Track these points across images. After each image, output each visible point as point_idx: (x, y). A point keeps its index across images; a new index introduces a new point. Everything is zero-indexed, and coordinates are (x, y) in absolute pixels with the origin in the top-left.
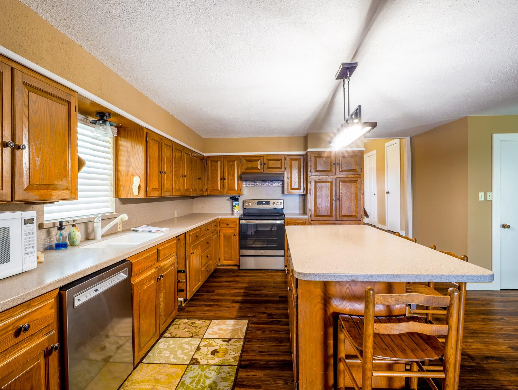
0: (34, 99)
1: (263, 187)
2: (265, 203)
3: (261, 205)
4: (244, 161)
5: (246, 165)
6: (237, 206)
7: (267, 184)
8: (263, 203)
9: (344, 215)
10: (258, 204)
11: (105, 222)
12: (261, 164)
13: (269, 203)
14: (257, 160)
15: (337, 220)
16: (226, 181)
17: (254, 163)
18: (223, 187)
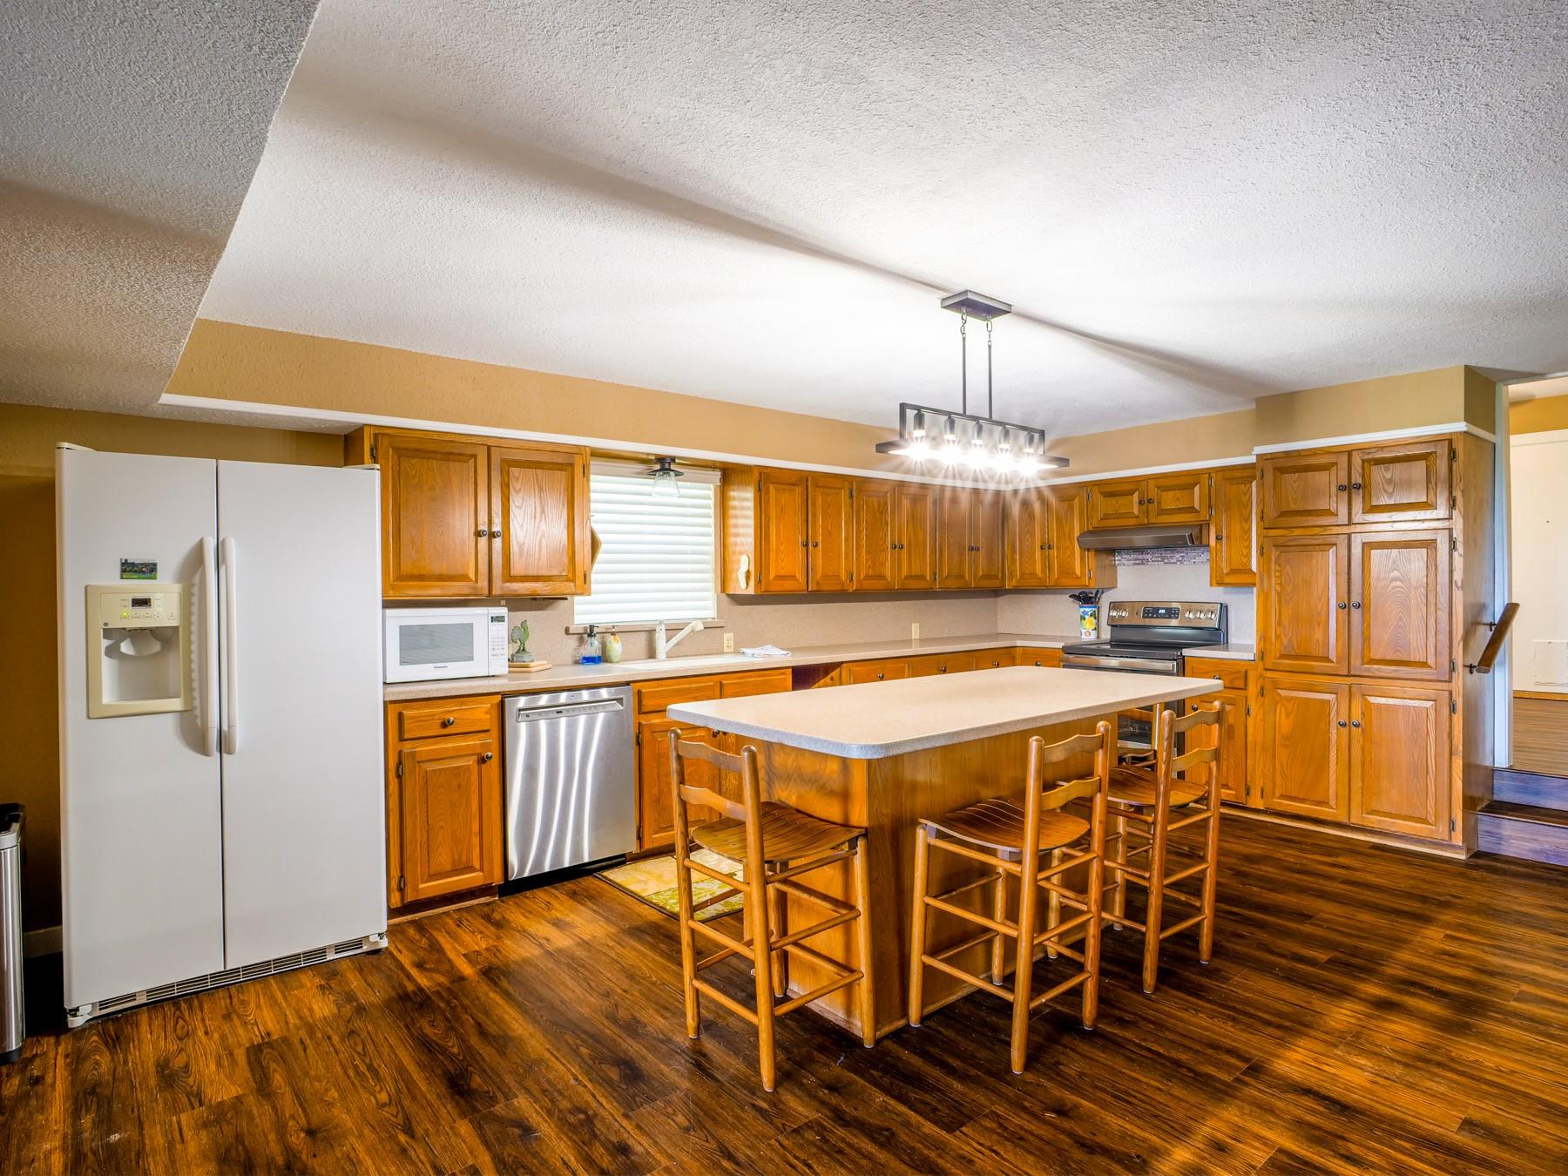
0: (516, 475)
1: (1167, 566)
2: (1164, 611)
3: (1152, 617)
4: (1098, 498)
5: (1103, 505)
6: (1087, 617)
7: (1178, 556)
8: (1160, 611)
9: (1377, 657)
10: (1144, 613)
11: (670, 633)
12: (1141, 503)
13: (1175, 614)
14: (1131, 493)
15: (1352, 673)
16: (1054, 552)
17: (1122, 500)
18: (1048, 566)
